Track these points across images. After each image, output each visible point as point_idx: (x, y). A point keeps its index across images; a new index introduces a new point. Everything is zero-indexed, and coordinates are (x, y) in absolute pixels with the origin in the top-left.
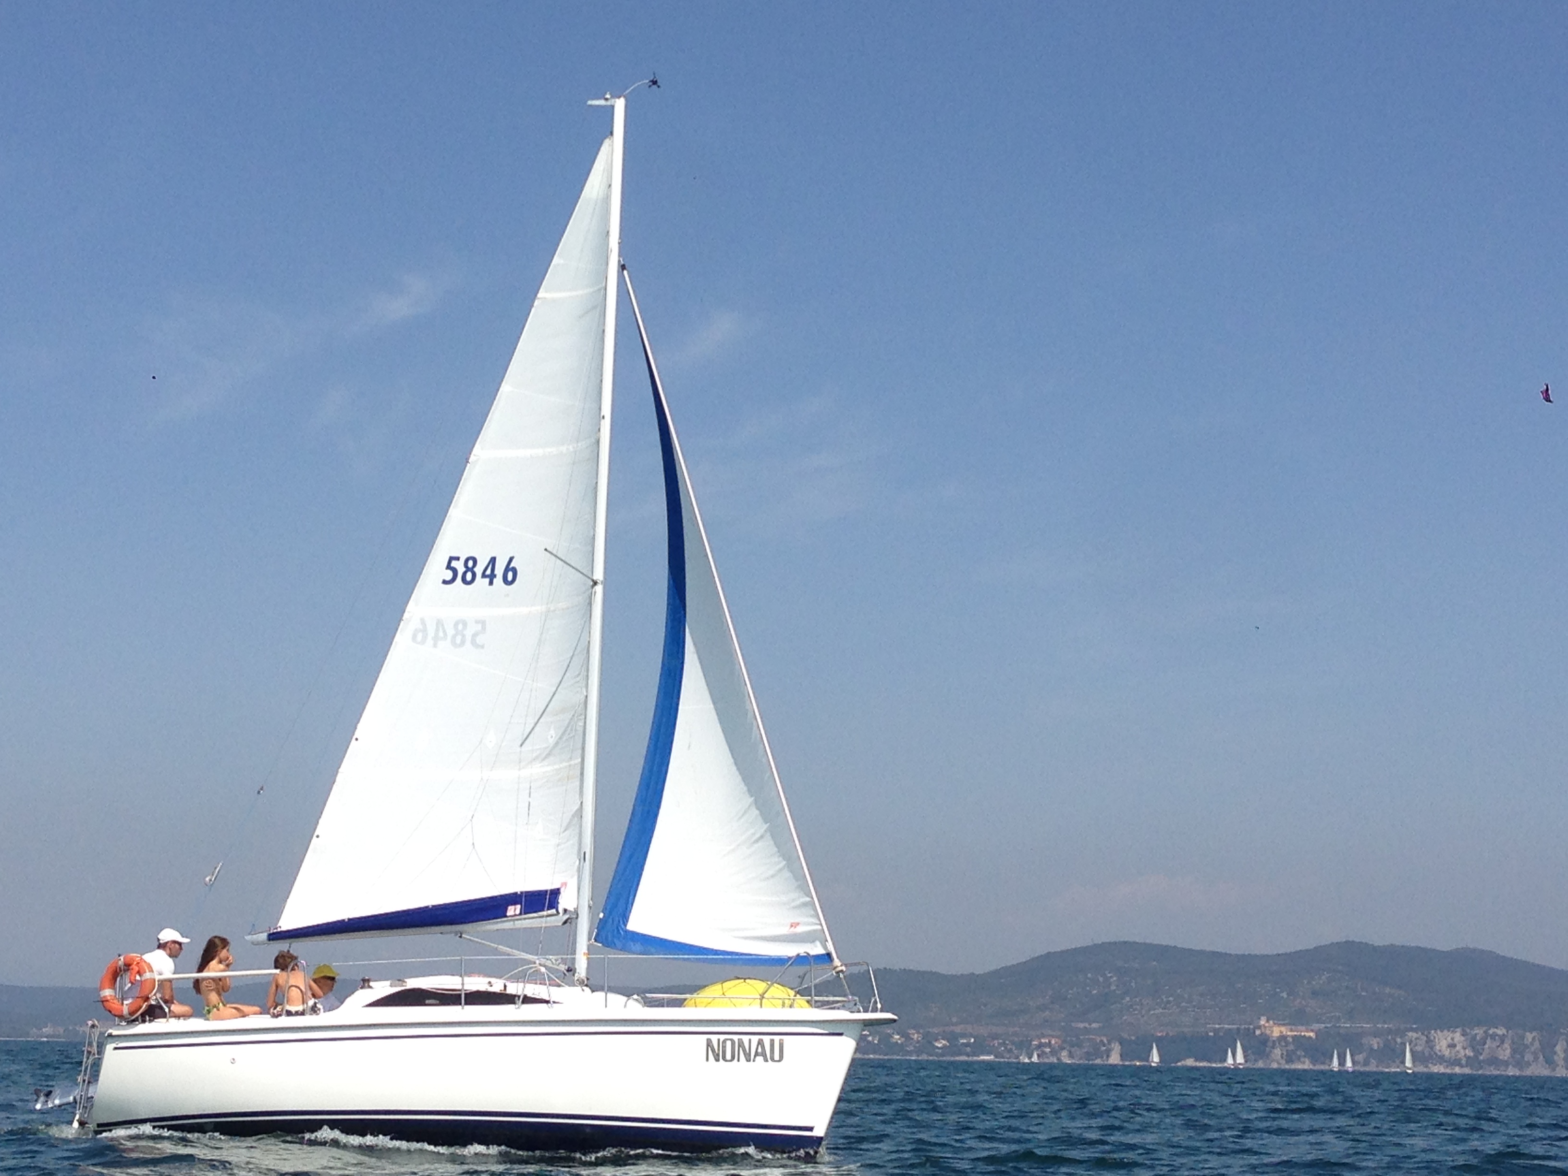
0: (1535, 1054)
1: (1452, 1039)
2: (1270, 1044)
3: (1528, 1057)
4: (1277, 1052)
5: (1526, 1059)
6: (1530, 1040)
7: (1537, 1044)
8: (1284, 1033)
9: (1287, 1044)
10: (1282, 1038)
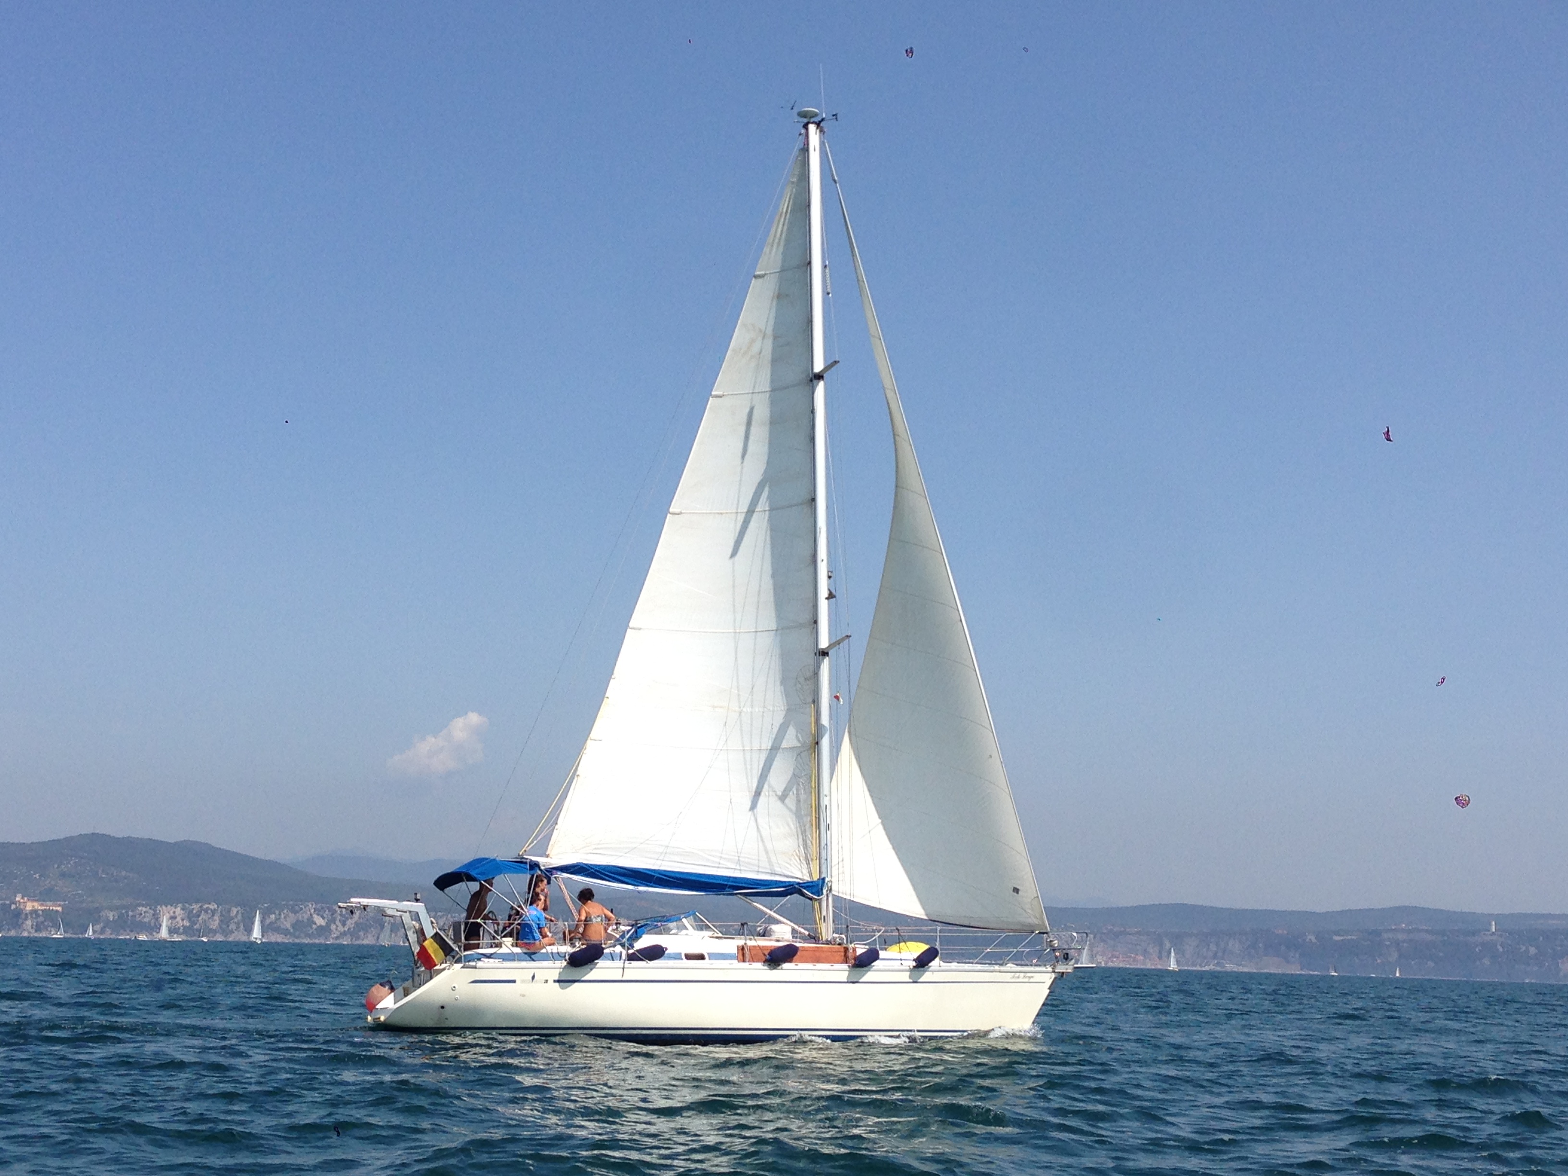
0: (238, 924)
1: (174, 912)
2: (23, 916)
3: (232, 926)
4: (29, 922)
5: (230, 928)
6: (235, 912)
7: (240, 917)
8: (36, 907)
9: (38, 916)
10: (34, 912)
